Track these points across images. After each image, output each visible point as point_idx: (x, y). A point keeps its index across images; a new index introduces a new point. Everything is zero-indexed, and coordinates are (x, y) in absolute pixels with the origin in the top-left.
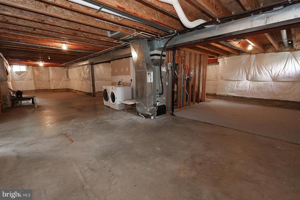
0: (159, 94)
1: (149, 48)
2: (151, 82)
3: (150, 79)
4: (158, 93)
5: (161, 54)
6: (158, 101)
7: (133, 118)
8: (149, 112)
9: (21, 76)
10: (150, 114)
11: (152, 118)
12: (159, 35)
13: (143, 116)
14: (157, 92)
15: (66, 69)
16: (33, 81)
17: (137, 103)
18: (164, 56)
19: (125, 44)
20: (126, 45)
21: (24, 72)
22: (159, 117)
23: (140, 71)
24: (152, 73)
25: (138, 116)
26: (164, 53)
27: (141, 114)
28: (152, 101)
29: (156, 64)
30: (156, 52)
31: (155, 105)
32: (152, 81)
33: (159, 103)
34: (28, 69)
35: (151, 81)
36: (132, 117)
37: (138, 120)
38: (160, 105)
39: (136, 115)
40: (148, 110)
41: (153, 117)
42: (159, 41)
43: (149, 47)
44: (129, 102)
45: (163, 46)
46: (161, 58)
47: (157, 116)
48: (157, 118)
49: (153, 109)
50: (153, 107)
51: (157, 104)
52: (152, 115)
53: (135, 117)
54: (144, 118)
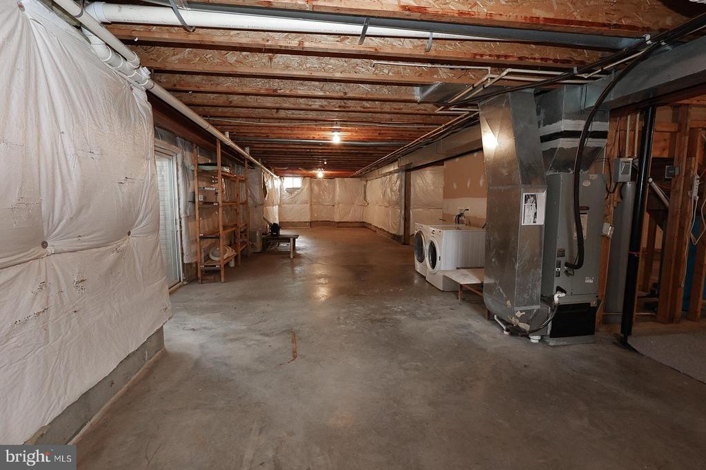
0: (566, 264)
1: (542, 116)
2: (537, 224)
3: (533, 214)
4: (563, 260)
5: (581, 129)
6: (560, 289)
7: (470, 325)
8: (521, 319)
9: (293, 195)
10: (525, 326)
11: (532, 341)
12: (575, 69)
13: (504, 328)
14: (560, 259)
15: (364, 182)
16: (309, 205)
17: (487, 281)
18: (603, 135)
19: (468, 113)
20: (472, 116)
21: (298, 189)
22: (561, 341)
23: (500, 187)
24: (542, 196)
25: (488, 322)
26: (596, 126)
27: (498, 317)
28: (534, 286)
29: (563, 166)
30: (565, 125)
31: (547, 300)
32: (541, 220)
33: (564, 295)
34: (303, 183)
35: (537, 220)
36: (470, 321)
37: (485, 336)
38: (567, 302)
39: (484, 316)
40: (519, 314)
41: (538, 338)
42: (580, 88)
43: (542, 111)
44: (465, 276)
45: (592, 103)
46: (582, 143)
47: (553, 335)
48: (551, 344)
49: (538, 310)
50: (536, 307)
51: (556, 299)
52: (533, 332)
53: (478, 324)
54: (506, 333)
